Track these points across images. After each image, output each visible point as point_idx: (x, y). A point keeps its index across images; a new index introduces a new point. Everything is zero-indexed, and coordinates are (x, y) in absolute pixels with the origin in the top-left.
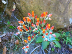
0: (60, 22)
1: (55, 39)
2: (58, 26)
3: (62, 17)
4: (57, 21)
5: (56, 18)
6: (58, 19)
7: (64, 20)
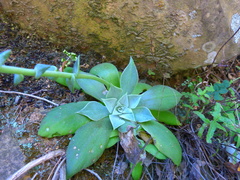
0: (185, 34)
1: (152, 118)
2: (177, 57)
3: (191, 7)
4: (171, 33)
5: (160, 15)
6: (172, 17)
7: (205, 23)
